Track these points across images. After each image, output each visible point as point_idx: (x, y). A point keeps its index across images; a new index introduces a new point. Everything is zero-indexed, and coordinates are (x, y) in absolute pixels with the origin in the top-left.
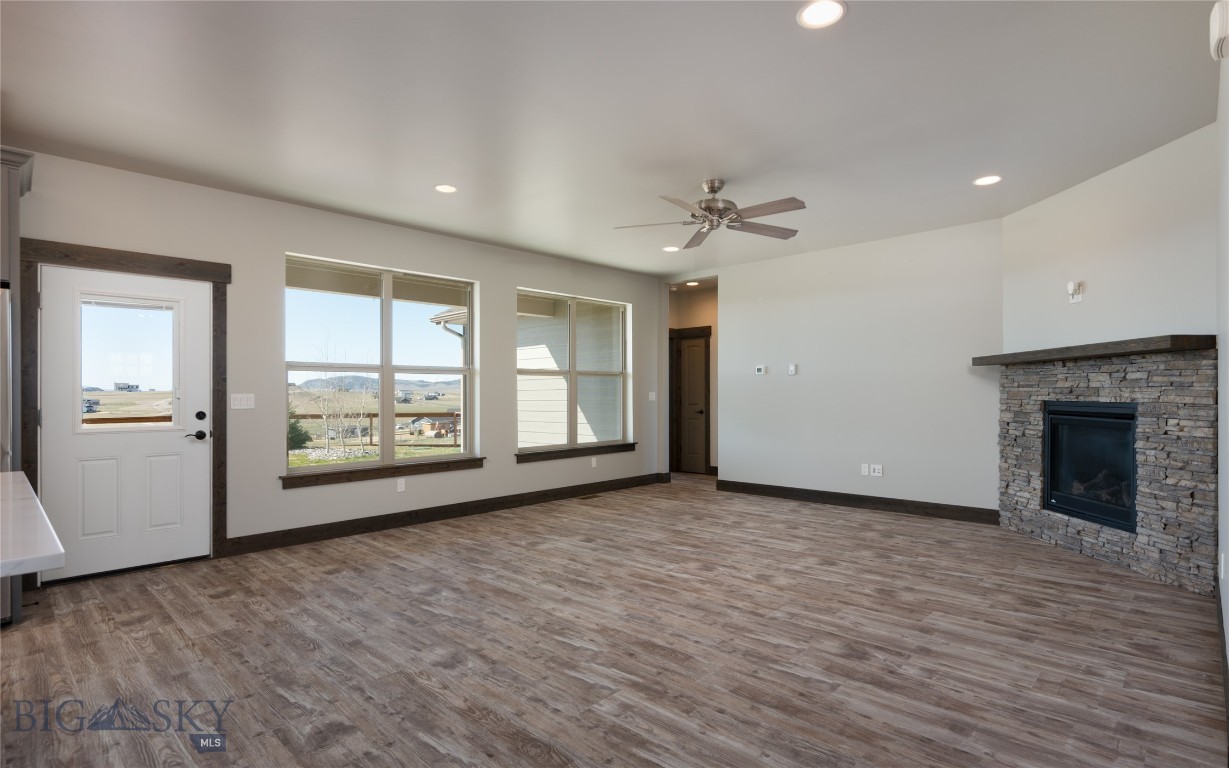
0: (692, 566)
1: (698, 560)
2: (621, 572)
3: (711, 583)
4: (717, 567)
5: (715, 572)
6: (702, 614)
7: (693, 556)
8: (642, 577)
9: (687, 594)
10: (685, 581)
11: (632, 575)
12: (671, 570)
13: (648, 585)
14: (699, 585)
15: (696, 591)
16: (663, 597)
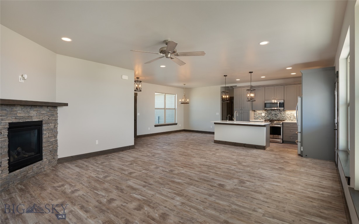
0: (176, 172)
1: (174, 174)
2: (197, 169)
3: (172, 166)
4: (168, 171)
5: (170, 169)
6: (176, 160)
7: (175, 176)
8: (191, 168)
9: (179, 163)
10: (179, 167)
11: (194, 168)
12: (183, 170)
13: (189, 165)
14: (175, 165)
15: (176, 164)
16: (184, 163)
